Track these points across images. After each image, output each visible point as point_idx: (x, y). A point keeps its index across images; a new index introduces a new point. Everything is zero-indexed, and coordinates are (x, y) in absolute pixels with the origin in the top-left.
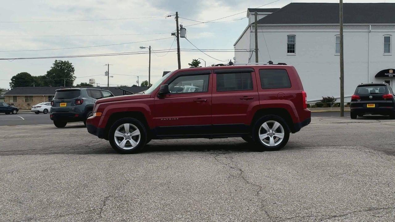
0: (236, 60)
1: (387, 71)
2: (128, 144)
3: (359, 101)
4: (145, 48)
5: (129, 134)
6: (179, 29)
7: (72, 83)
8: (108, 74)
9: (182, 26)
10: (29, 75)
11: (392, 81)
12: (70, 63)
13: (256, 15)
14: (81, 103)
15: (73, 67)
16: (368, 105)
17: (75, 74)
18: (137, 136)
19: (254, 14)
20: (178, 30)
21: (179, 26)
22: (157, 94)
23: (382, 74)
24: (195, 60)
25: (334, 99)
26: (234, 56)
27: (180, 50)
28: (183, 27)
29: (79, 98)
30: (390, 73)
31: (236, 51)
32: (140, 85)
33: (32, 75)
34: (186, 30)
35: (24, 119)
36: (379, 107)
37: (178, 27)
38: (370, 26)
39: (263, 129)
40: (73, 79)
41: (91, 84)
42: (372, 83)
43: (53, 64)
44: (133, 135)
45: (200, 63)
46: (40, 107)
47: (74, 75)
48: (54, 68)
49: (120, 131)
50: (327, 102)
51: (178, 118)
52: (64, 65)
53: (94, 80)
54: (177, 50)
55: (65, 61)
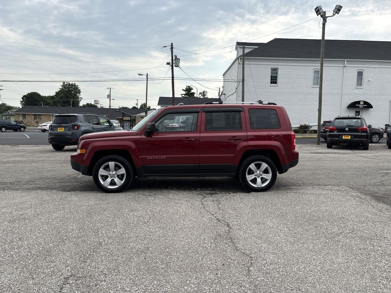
0: (225, 89)
1: (358, 102)
2: (113, 183)
3: (335, 133)
4: (142, 75)
5: (114, 173)
6: (174, 59)
7: (78, 104)
8: (110, 97)
9: (176, 56)
10: (39, 95)
11: (362, 111)
12: (76, 85)
13: (244, 48)
14: (78, 129)
15: (79, 89)
16: (343, 136)
17: (81, 95)
18: (123, 175)
19: (242, 47)
20: (172, 60)
21: (174, 56)
22: (144, 131)
23: (353, 106)
24: (189, 87)
25: (309, 126)
26: (223, 85)
27: (174, 78)
28: (177, 58)
29: (76, 123)
30: (361, 105)
31: (225, 81)
32: (139, 107)
33: (41, 95)
34: (180, 60)
35: (29, 138)
36: (354, 139)
37: (172, 58)
38: (346, 61)
39: (250, 170)
40: (79, 100)
41: (96, 105)
42: (348, 116)
43: (61, 86)
44: (118, 174)
45: (192, 89)
46: (46, 126)
47: (80, 97)
48: (62, 89)
49: (104, 169)
50: (304, 129)
51: (165, 157)
52: (71, 87)
53: (99, 101)
54: (171, 78)
55: (72, 84)
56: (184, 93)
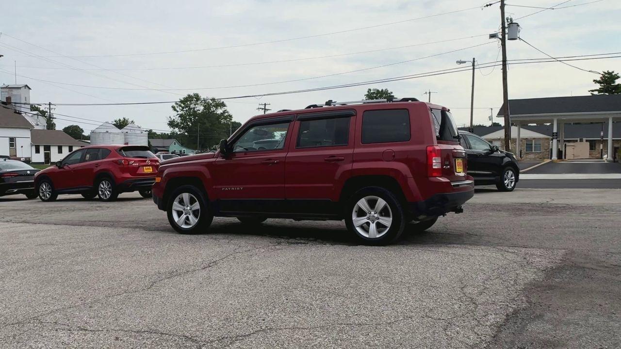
4: (465, 62)
5: (189, 208)
6: (506, 26)
9: (511, 20)
12: (389, 92)
20: (503, 28)
21: (506, 21)
24: (608, 73)
27: (507, 63)
28: (514, 22)
34: (518, 26)
37: (503, 23)
39: (359, 208)
43: (365, 95)
52: (381, 96)
54: (501, 63)
55: (382, 90)
56: (598, 86)
